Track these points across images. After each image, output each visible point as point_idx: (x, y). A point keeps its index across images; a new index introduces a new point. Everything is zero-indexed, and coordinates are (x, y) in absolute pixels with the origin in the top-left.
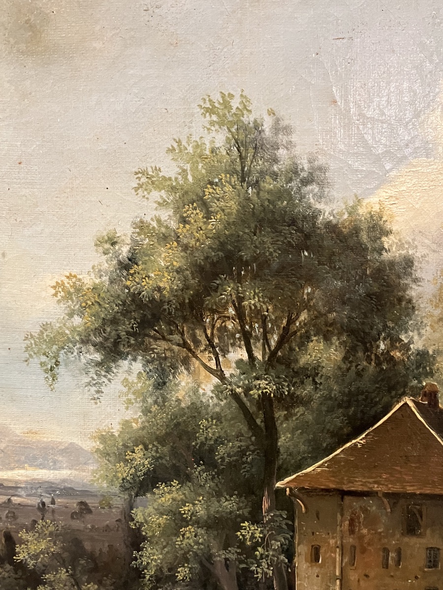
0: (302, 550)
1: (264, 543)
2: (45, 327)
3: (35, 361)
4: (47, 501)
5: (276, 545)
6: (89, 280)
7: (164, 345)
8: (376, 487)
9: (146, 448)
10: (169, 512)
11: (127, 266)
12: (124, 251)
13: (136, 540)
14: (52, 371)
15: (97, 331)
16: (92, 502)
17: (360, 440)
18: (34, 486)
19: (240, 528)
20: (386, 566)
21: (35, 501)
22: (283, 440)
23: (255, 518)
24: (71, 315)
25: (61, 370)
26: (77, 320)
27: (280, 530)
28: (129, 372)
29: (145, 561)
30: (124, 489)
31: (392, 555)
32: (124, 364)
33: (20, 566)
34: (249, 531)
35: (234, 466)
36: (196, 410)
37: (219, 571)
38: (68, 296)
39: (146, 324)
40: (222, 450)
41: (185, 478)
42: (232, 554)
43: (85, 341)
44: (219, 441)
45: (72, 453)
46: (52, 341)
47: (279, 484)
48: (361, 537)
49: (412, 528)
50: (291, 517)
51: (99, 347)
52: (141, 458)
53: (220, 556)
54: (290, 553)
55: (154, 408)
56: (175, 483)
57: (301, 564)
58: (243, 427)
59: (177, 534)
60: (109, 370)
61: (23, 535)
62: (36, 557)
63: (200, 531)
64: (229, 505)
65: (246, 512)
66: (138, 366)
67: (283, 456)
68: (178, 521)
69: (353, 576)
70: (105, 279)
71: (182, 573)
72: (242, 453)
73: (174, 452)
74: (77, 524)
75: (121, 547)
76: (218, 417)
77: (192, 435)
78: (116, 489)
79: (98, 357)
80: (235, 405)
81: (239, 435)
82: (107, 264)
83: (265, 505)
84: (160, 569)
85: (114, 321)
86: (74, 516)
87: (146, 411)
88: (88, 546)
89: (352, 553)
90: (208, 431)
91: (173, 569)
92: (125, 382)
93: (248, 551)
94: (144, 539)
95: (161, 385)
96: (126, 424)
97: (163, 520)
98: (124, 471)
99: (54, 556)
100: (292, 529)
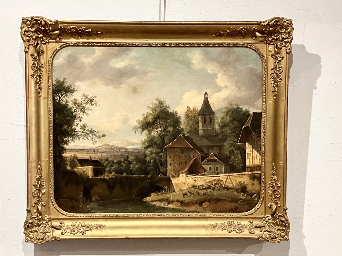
0: (168, 157)
1: (163, 156)
2: (135, 126)
3: (133, 131)
4: (133, 151)
5: (165, 156)
6: (141, 120)
7: (150, 128)
8: (178, 147)
9: (147, 142)
10: (150, 152)
11: (145, 118)
12: (145, 116)
13: (146, 156)
14: (135, 132)
15: (142, 127)
16: (140, 151)
17: (175, 140)
18: (132, 149)
19: (160, 154)
20: (179, 158)
21: (132, 151)
22: (165, 141)
23: (162, 152)
24: (138, 124)
25: (137, 132)
26: (139, 125)
27: (165, 154)
28: (145, 132)
29: (147, 159)
30: (144, 148)
31: (180, 157)
32: (145, 131)
33: (129, 161)
34: (161, 154)
35: (159, 144)
36: (154, 137)
37: (157, 160)
38: (138, 122)
39: (148, 125)
40: (157, 142)
41: (152, 147)
42: (159, 158)
43: (140, 128)
44: (157, 141)
45: (137, 144)
46: (135, 128)
47: (165, 147)
48: (176, 154)
49: (182, 153)
50: (167, 152)
51: (142, 129)
52: (147, 144)
53: (157, 158)
54: (167, 157)
55: (149, 137)
56: (151, 147)
57: (168, 159)
58: (160, 139)
59: (151, 155)
60: (143, 132)
61: (130, 156)
62: (131, 160)
63: (155, 154)
64: (158, 150)
65: (161, 151)
66: (147, 131)
67: (165, 143)
68: (151, 153)
69: (175, 160)
70: (143, 120)
71: (152, 161)
72: (160, 143)
73: (151, 143)
74: (137, 154)
75: (143, 157)
76: (157, 138)
77: (154, 140)
78: (143, 149)
79: (141, 130)
80: (159, 136)
81: (160, 140)
82: (143, 118)
83: (163, 150)
84: (149, 161)
85: (144, 125)
86: (137, 153)
87: (148, 137)
88: (139, 157)
89: (175, 156)
90: (156, 140)
91: (151, 161)
92: (145, 133)
93: (161, 157)
94: (147, 156)
95: (149, 133)
96: (145, 139)
97: (149, 153)
98: (144, 146)
99: (134, 159)
100: (167, 153)
